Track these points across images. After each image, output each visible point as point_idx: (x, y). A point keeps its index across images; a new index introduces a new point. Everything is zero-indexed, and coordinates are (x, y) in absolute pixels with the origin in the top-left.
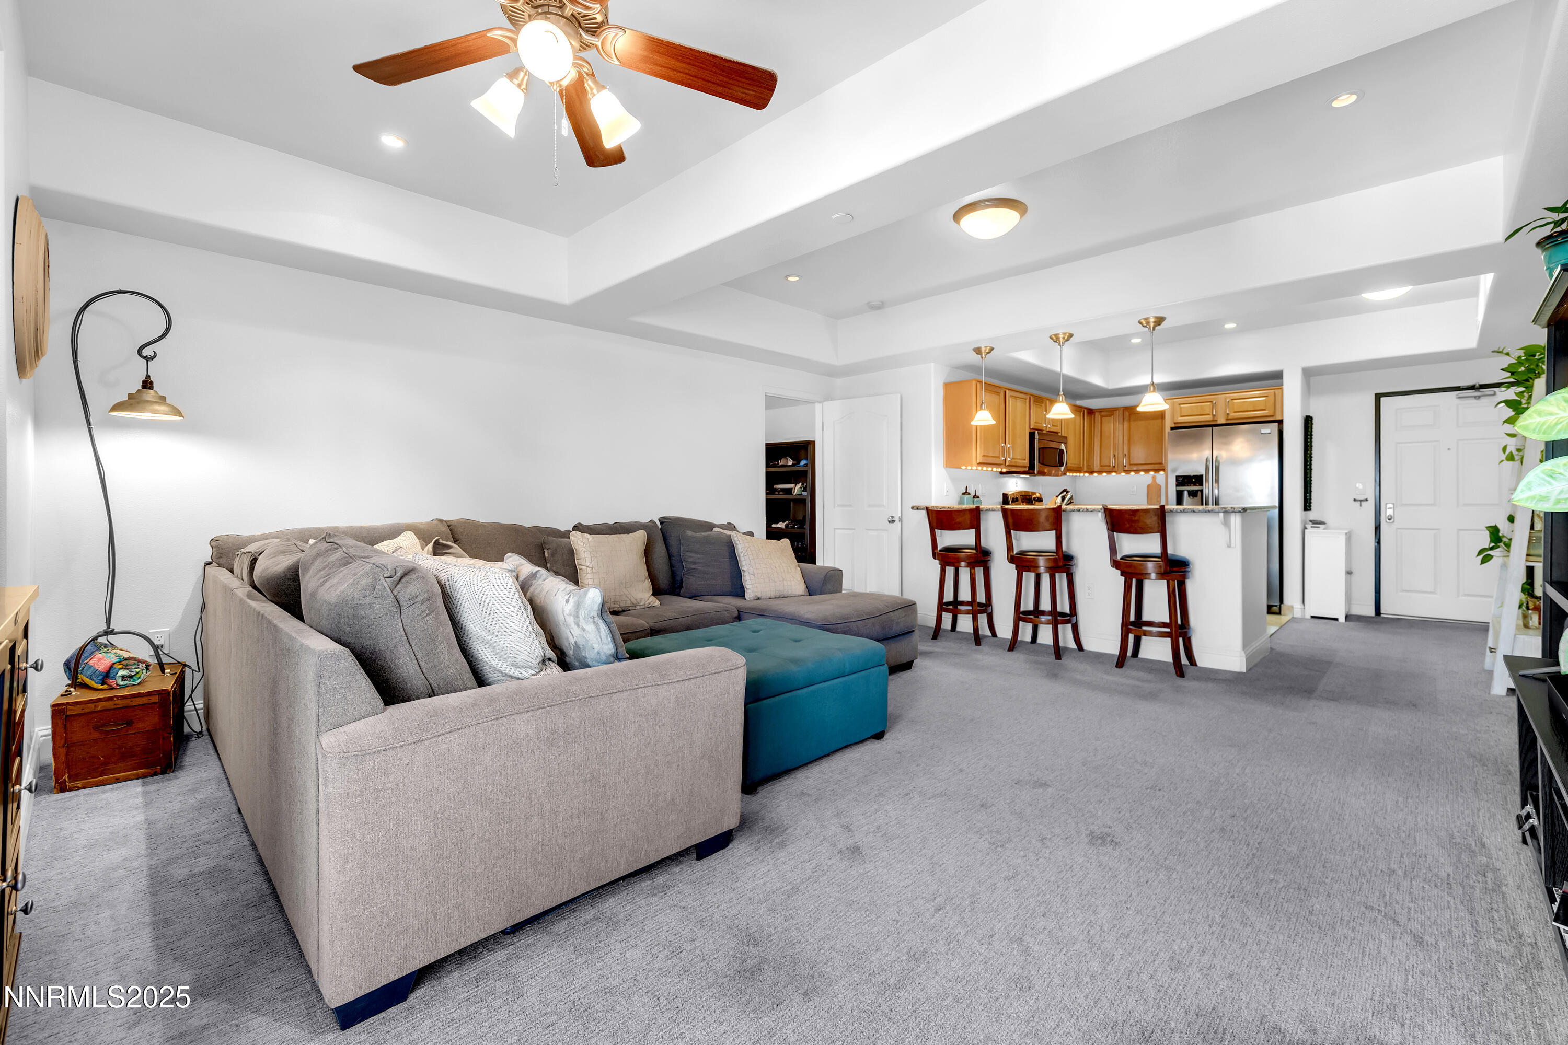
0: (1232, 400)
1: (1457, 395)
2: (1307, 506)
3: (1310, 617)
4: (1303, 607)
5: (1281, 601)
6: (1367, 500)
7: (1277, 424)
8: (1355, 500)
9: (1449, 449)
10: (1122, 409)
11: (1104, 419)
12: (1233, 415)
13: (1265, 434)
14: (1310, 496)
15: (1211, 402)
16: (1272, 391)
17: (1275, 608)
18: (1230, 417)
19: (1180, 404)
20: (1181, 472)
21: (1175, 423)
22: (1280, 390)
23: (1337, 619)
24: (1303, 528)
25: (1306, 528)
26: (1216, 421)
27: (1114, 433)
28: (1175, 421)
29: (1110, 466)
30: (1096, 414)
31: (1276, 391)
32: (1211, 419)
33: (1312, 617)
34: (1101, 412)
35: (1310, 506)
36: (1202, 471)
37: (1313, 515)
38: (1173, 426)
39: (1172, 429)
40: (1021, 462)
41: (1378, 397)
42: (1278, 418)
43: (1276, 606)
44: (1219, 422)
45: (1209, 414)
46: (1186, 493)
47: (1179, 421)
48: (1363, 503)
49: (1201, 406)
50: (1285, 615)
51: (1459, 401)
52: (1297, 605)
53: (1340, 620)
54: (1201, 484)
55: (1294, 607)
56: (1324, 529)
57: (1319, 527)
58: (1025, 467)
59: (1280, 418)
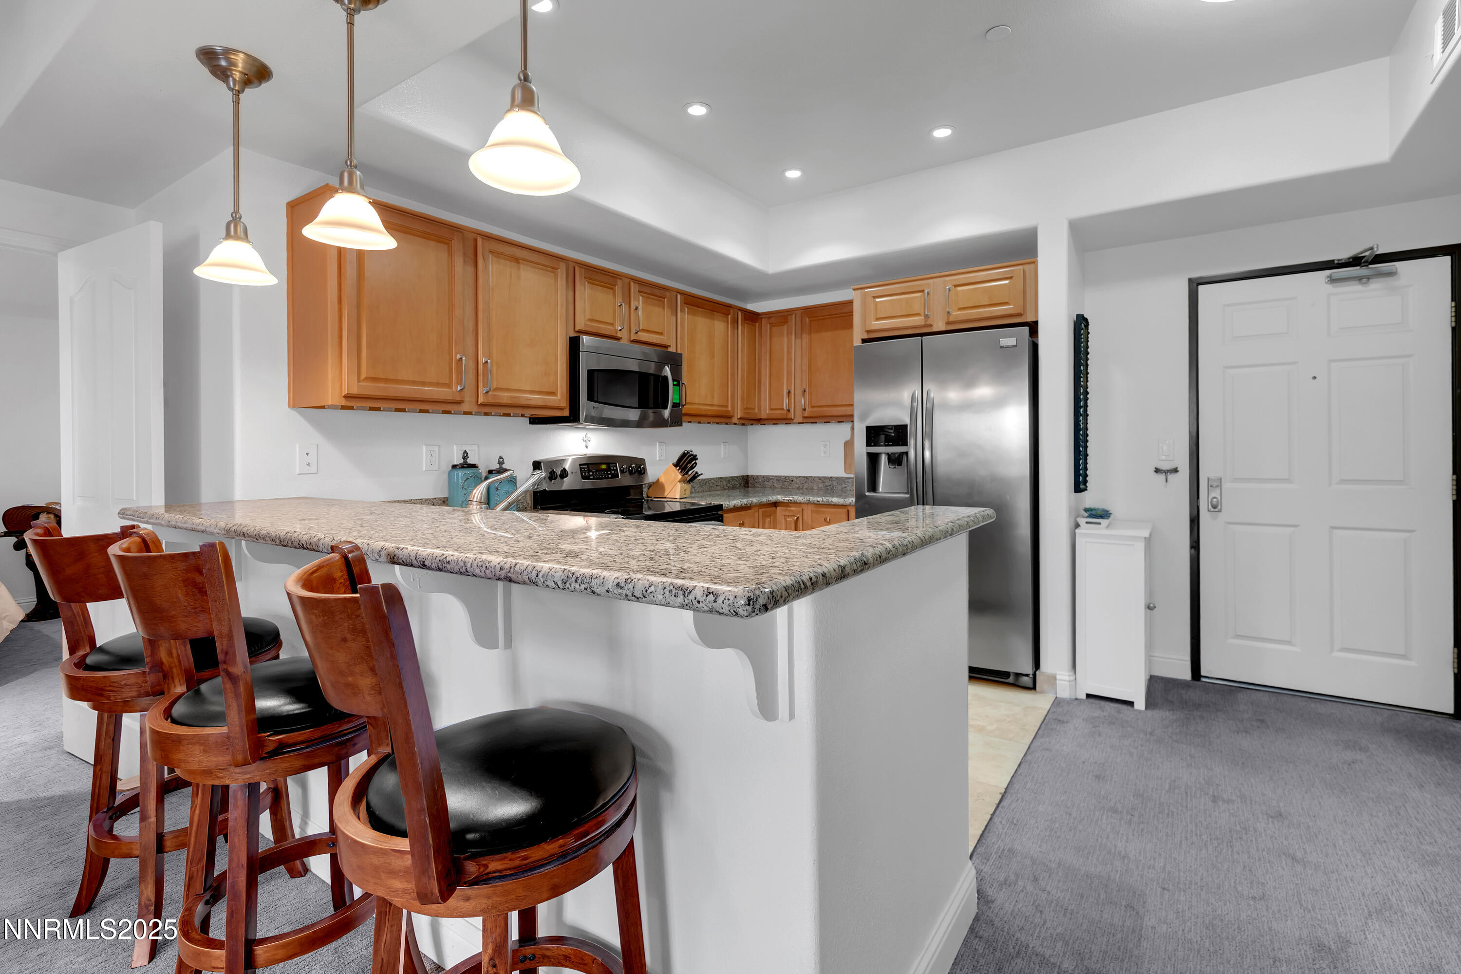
0: (956, 286)
1: (1330, 277)
2: (1080, 483)
3: (1084, 697)
4: (1072, 678)
5: (1037, 664)
6: (1176, 470)
7: (1026, 329)
8: (1157, 471)
9: (1315, 378)
10: (799, 312)
11: (774, 329)
12: (957, 314)
13: (1008, 347)
14: (1086, 463)
15: (923, 291)
16: (1021, 267)
17: (1026, 678)
18: (951, 319)
19: (875, 297)
20: (873, 421)
21: (868, 332)
22: (1032, 266)
23: (1130, 704)
24: (1073, 525)
25: (1077, 526)
26: (931, 326)
27: (789, 352)
28: (868, 328)
29: (783, 409)
30: (764, 321)
31: (1026, 267)
32: (923, 323)
33: (1089, 696)
34: (769, 318)
35: (1085, 482)
36: (906, 420)
37: (1090, 499)
38: (865, 336)
39: (864, 341)
40: (552, 400)
41: (1194, 285)
42: (1030, 319)
43: (1027, 675)
44: (935, 329)
45: (918, 314)
46: (884, 459)
47: (873, 328)
48: (1171, 477)
49: (907, 299)
50: (1042, 692)
51: (1330, 288)
52: (1063, 676)
53: (1136, 706)
54: (905, 443)
55: (1058, 677)
56: (1107, 527)
57: (1100, 524)
58: (562, 409)
59: (1034, 320)
